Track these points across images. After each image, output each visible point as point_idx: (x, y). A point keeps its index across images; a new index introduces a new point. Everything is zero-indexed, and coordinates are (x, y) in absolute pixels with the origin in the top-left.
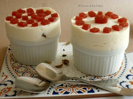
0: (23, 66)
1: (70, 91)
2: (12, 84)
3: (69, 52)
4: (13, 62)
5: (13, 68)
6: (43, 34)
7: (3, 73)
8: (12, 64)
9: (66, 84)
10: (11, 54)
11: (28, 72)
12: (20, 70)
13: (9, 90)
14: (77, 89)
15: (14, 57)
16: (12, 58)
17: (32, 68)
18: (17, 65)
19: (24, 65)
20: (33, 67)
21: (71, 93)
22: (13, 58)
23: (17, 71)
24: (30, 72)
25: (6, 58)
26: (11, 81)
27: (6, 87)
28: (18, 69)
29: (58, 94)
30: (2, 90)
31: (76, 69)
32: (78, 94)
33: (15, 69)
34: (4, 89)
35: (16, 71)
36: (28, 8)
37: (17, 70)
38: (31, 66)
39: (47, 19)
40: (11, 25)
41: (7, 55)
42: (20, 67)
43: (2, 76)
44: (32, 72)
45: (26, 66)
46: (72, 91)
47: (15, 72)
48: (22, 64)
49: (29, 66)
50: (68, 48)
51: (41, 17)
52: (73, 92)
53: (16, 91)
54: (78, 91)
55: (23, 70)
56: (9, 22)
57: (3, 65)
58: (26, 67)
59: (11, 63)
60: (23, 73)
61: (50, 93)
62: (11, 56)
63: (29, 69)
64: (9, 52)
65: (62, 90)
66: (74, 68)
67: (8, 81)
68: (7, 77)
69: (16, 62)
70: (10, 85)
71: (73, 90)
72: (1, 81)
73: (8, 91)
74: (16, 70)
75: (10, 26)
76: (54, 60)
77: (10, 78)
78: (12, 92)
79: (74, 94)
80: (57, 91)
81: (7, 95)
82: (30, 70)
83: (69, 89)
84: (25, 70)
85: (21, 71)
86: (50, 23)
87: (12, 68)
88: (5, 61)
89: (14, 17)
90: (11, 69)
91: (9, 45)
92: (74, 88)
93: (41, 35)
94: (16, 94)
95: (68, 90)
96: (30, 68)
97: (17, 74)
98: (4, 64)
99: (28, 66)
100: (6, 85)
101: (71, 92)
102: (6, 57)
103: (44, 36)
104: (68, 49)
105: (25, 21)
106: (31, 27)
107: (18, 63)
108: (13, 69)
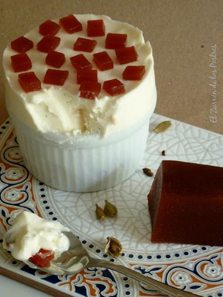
1: (62, 279)
21: (61, 285)
60: (10, 185)
79: (65, 289)
101: (64, 281)
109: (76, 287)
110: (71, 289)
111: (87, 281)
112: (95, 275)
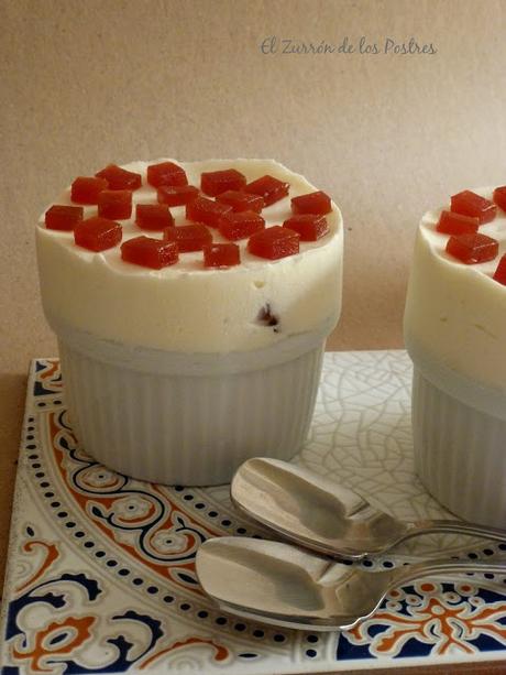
0: (134, 485)
1: (429, 640)
2: (92, 597)
3: (372, 408)
4: (72, 466)
5: (82, 500)
6: (263, 309)
7: (30, 532)
8: (69, 476)
9: (398, 598)
10: (52, 415)
11: (168, 524)
12: (121, 508)
13: (83, 635)
14: (470, 627)
15: (73, 436)
16: (64, 443)
17: (189, 498)
18: (99, 482)
19: (139, 481)
20: (190, 492)
21: (442, 651)
22: (69, 439)
23: (109, 520)
24: (180, 521)
25: (31, 442)
26: (80, 578)
27: (60, 615)
28: (108, 503)
29: (369, 656)
30: (41, 635)
31: (433, 504)
32: (479, 656)
33: (90, 505)
34: (53, 626)
35: (97, 518)
36: (152, 163)
37: (105, 511)
38: (179, 488)
39: (281, 225)
40: (86, 256)
41: (31, 420)
42: (119, 491)
43: (28, 548)
44: (194, 521)
45: (154, 485)
46: (443, 639)
47: (98, 524)
48: (127, 478)
49: (165, 486)
50: (364, 386)
51: (243, 214)
52: (451, 640)
53: (121, 638)
54: (475, 634)
55: (140, 514)
56: (70, 236)
57: (19, 483)
58: (151, 490)
59: (64, 472)
60: (146, 529)
61: (324, 652)
62: (54, 430)
63: (175, 508)
64: (42, 405)
65: (388, 634)
66: (418, 498)
67: (66, 577)
68: (53, 553)
69: (92, 464)
70: (84, 604)
71: (446, 630)
72: (28, 578)
73: (77, 642)
74: (96, 512)
75: (80, 261)
76: (299, 452)
77: (74, 560)
78: (101, 645)
79: (457, 656)
80: (358, 637)
81: (78, 662)
82: (177, 514)
83: (423, 623)
84: (152, 511)
85: (129, 515)
86: (302, 246)
87: (73, 498)
88: (25, 460)
89: (89, 211)
90: (69, 503)
91: (34, 367)
92: (448, 620)
93: (255, 313)
94: (128, 658)
95: (420, 631)
96: (177, 498)
97: (109, 533)
98: (25, 475)
99: (161, 488)
100: (57, 602)
101: (439, 643)
102: (26, 433)
103: (268, 319)
104: (362, 392)
105: (159, 236)
106: (201, 269)
107: (103, 472)
108: (83, 507)
109: (472, 642)
110: (469, 651)
111: (474, 623)
112: (474, 608)
